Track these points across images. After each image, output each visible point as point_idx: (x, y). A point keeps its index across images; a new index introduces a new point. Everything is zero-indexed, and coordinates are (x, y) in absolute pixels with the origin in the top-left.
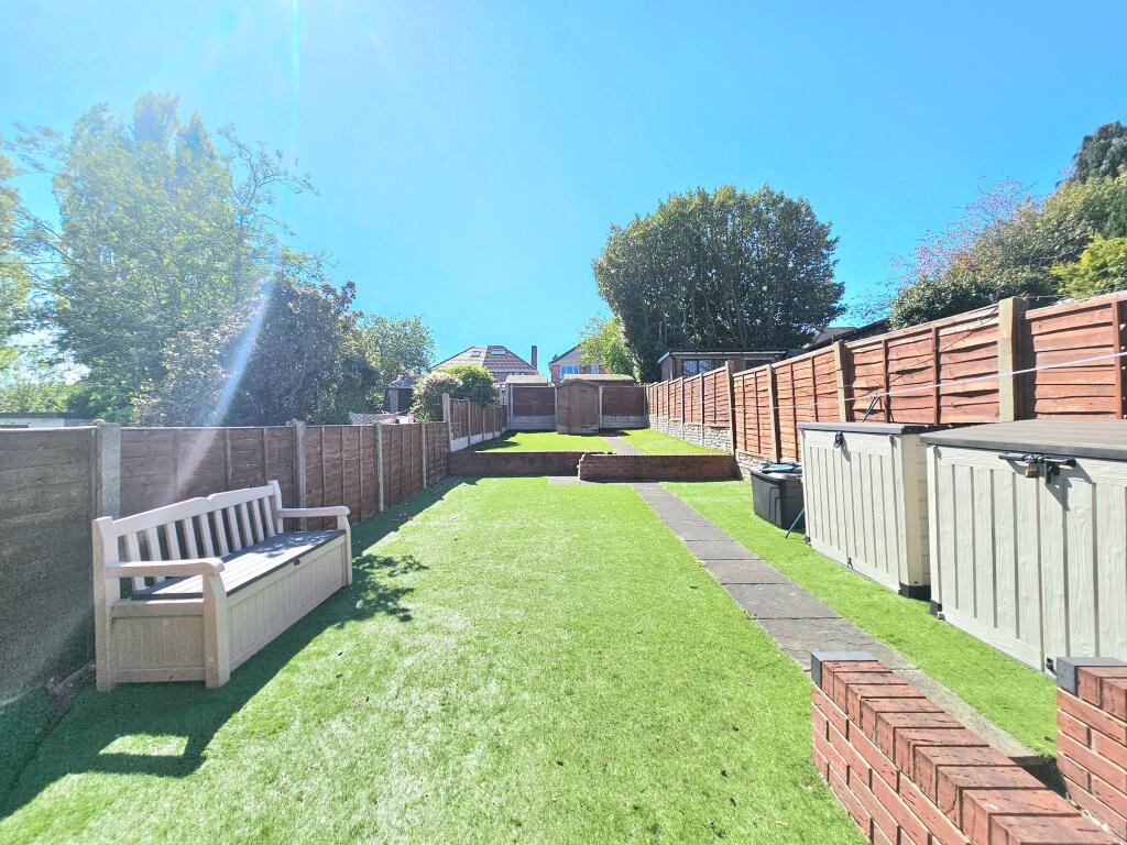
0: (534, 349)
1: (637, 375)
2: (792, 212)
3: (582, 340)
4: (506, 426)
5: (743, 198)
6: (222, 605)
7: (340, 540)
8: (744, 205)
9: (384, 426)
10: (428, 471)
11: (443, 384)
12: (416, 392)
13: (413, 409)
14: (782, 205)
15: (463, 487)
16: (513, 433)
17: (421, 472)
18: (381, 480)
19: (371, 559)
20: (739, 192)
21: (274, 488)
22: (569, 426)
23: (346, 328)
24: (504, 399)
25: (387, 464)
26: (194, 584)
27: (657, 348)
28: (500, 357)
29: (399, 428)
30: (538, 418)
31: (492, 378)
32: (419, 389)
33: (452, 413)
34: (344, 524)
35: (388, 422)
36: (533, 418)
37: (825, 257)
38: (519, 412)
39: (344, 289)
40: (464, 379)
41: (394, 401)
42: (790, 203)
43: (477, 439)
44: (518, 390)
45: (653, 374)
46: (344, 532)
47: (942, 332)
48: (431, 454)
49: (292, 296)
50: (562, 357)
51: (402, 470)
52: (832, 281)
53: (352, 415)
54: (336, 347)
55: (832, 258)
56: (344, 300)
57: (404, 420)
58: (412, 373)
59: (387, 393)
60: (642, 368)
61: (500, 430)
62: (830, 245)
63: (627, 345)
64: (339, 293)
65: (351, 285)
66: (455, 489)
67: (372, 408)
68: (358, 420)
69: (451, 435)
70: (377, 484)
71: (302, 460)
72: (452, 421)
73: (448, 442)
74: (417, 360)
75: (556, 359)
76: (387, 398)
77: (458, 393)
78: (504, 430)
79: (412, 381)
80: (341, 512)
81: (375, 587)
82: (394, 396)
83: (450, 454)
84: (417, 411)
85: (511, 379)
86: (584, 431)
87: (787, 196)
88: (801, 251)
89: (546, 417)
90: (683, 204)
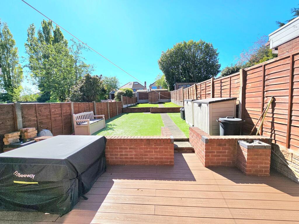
0: (145, 82)
1: (169, 89)
2: (207, 46)
3: (156, 81)
4: (137, 102)
5: (195, 43)
6: (90, 125)
7: (103, 120)
8: (195, 45)
9: (109, 102)
10: (118, 112)
11: (121, 93)
12: (115, 95)
13: (115, 99)
14: (205, 44)
15: (125, 115)
16: (138, 104)
17: (117, 111)
18: (109, 113)
19: (108, 125)
20: (194, 42)
21: (92, 112)
22: (151, 102)
23: (101, 84)
24: (136, 96)
25: (110, 110)
26: (86, 123)
27: (173, 82)
28: (136, 85)
29: (112, 103)
30: (144, 100)
31: (133, 91)
32: (116, 94)
33: (123, 99)
34: (104, 118)
35: (110, 101)
36: (143, 100)
37: (216, 58)
38: (140, 99)
39: (100, 76)
40: (126, 92)
41: (111, 97)
42: (207, 44)
43: (129, 105)
44: (140, 93)
45: (172, 89)
46: (104, 119)
47: (206, 83)
48: (119, 108)
49: (91, 78)
50: (153, 84)
51: (113, 111)
52: (218, 64)
53: (101, 100)
54: (99, 87)
55: (217, 58)
56: (100, 78)
57: (113, 101)
58: (114, 90)
59: (109, 95)
60: (170, 87)
61: (135, 103)
62: (217, 55)
63: (166, 82)
64: (99, 77)
65: (101, 75)
66: (124, 115)
67: (106, 99)
68: (103, 101)
69: (123, 104)
70: (108, 114)
71: (95, 108)
72: (123, 101)
73: (122, 106)
74: (115, 87)
75: (151, 85)
76: (109, 96)
77: (124, 95)
78: (136, 103)
79: (114, 92)
80: (103, 116)
81: (109, 127)
82: (110, 95)
83: (123, 109)
84: (116, 99)
85: (138, 91)
86: (155, 103)
87: (206, 42)
88: (210, 56)
89: (146, 100)
90: (180, 45)
